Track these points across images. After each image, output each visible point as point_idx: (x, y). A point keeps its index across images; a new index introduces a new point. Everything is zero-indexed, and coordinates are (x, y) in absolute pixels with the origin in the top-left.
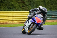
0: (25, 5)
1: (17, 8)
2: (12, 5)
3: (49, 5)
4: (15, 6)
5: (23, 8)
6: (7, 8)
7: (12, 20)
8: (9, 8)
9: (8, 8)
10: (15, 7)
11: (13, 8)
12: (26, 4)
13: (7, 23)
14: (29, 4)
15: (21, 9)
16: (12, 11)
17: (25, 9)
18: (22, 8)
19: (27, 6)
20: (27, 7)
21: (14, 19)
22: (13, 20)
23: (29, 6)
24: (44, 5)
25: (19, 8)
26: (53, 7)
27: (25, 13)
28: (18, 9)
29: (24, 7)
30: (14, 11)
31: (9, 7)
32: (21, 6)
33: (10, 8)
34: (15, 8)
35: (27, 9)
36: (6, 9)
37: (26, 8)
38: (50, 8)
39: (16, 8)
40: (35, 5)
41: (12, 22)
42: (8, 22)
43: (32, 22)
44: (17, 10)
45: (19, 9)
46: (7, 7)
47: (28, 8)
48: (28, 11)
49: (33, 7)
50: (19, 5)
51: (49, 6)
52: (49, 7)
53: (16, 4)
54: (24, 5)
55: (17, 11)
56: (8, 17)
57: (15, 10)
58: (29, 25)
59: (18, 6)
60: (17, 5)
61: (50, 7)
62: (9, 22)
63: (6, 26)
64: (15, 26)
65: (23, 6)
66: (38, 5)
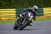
0: (11, 3)
3: (33, 3)
5: (10, 7)
11: (0, 6)
17: (12, 7)
18: (9, 6)
19: (14, 4)
20: (14, 5)
21: (1, 16)
23: (15, 4)
24: (29, 3)
25: (7, 6)
27: (11, 10)
28: (5, 7)
29: (11, 5)
30: (1, 9)
32: (8, 4)
37: (12, 6)
39: (4, 7)
40: (21, 3)
45: (6, 7)
47: (14, 6)
48: (14, 8)
49: (19, 5)
50: (6, 4)
53: (3, 3)
54: (11, 4)
55: (4, 9)
59: (5, 5)
64: (3, 22)
65: (10, 5)
66: (24, 3)
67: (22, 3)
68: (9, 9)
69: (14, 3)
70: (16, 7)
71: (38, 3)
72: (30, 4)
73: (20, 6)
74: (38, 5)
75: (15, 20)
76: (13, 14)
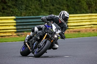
3: (47, 6)
5: (4, 12)
12: (9, 5)
14: (15, 5)
15: (1, 13)
17: (8, 13)
18: (2, 11)
19: (11, 7)
20: (11, 9)
23: (13, 8)
24: (40, 6)
26: (55, 9)
29: (6, 9)
35: (10, 13)
40: (25, 6)
47: (12, 11)
48: (12, 16)
49: (21, 9)
51: (48, 8)
52: (48, 10)
54: (6, 7)
61: (50, 9)
65: (3, 9)
66: (30, 6)
67: (27, 6)
69: (13, 6)
70: (16, 13)
71: (58, 6)
72: (42, 8)
73: (22, 11)
74: (57, 9)
75: (13, 36)
76: (9, 26)
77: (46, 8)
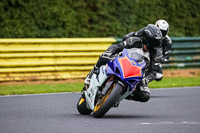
0: (99, 15)
1: (69, 27)
2: (53, 18)
3: (181, 17)
4: (65, 20)
5: (92, 28)
6: (36, 28)
7: (52, 68)
8: (41, 27)
9: (41, 29)
10: (64, 23)
11: (55, 27)
12: (102, 13)
13: (34, 80)
14: (114, 14)
15: (85, 30)
16: (54, 37)
17: (100, 31)
18: (89, 26)
19: (107, 19)
20: (107, 23)
21: (58, 65)
22: (58, 68)
23: (111, 20)
24: (167, 17)
25: (79, 26)
26: (197, 23)
27: (98, 43)
28: (74, 32)
29: (96, 22)
30: (59, 37)
31: (44, 25)
32: (86, 19)
33: (48, 28)
34: (64, 26)
35: (105, 31)
36: (32, 30)
37: (103, 28)
38: (186, 28)
39: (69, 29)
40: (135, 16)
41: (53, 77)
42: (38, 74)
43: (108, 75)
44: (71, 35)
45: (77, 31)
46: (36, 24)
47: (108, 26)
48: (108, 36)
50: (78, 18)
51: (183, 21)
52: (184, 25)
53: (66, 13)
54: (96, 18)
55: (69, 37)
56: (41, 57)
57: (64, 36)
58: (100, 85)
59: (75, 21)
60: (69, 17)
61: (187, 23)
62: (43, 76)
63: (31, 91)
64: (63, 89)
65: (91, 21)
66: (146, 16)
67: (139, 16)
68: (90, 37)
69: (110, 17)
70: (117, 30)
73: (130, 27)
77: (178, 21)
